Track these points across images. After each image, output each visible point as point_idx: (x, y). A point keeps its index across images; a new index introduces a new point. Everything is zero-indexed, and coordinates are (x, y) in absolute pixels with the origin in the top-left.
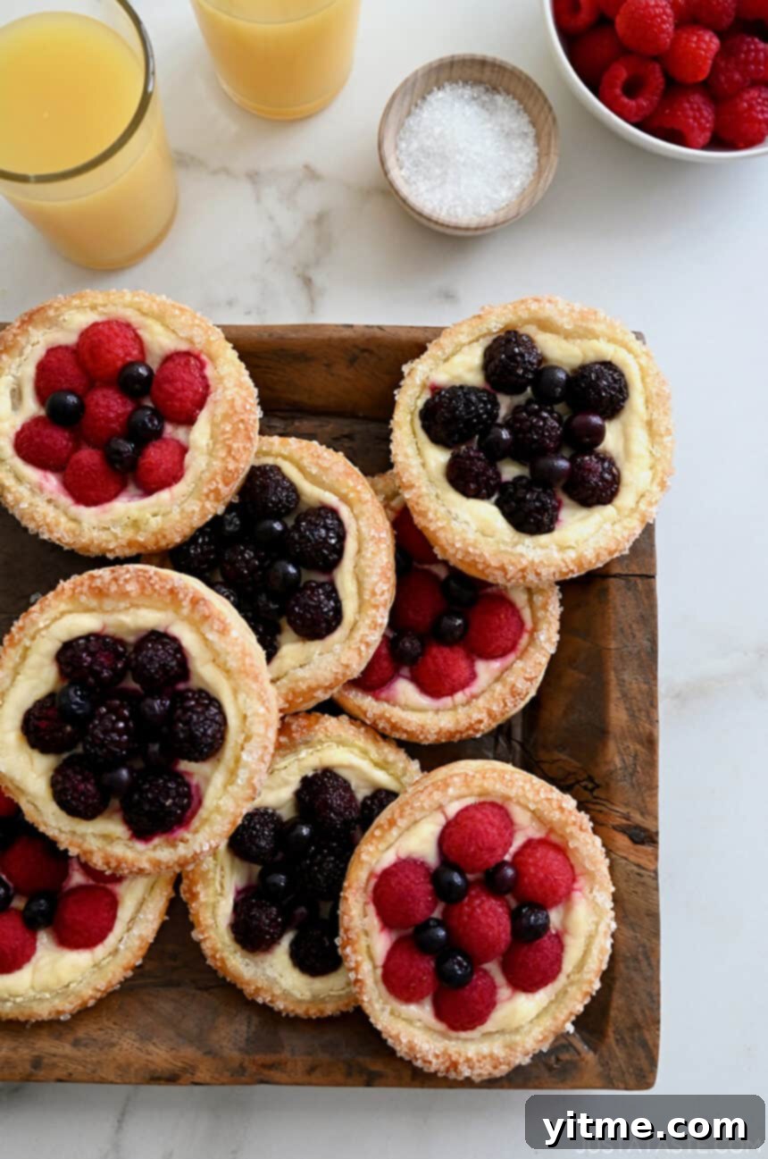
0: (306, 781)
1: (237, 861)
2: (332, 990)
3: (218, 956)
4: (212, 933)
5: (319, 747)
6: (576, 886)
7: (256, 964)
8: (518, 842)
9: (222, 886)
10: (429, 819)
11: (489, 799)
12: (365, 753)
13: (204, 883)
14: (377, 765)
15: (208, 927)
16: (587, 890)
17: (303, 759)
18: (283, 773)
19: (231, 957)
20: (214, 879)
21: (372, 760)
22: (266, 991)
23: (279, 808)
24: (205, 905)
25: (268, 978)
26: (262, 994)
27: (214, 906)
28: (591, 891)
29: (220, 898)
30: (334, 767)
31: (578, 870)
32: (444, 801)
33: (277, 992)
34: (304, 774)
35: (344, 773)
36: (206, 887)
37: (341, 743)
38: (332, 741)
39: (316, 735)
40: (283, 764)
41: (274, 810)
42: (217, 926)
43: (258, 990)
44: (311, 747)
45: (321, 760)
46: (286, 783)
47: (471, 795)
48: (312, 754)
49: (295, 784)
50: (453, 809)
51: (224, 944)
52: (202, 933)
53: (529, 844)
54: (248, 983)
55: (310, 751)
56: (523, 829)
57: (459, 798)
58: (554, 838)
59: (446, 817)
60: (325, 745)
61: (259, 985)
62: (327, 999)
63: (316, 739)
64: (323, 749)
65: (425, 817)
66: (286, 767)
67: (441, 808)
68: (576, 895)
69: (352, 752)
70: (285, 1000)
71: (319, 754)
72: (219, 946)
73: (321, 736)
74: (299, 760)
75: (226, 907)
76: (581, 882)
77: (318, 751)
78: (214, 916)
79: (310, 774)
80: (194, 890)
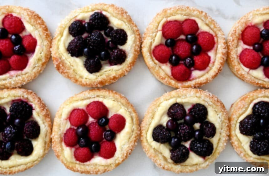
0: (73, 55)
1: (102, 68)
2: (129, 29)
3: (130, 65)
4: (124, 69)
5: (61, 54)
6: (250, 25)
7: (129, 54)
8: (246, 47)
9: (110, 70)
10: (252, 75)
11: (239, 61)
12: (59, 40)
13: (110, 76)
14: (62, 36)
15: (122, 71)
16: (250, 22)
17: (65, 58)
18: (71, 62)
19: (129, 61)
20: (108, 73)
21: (61, 38)
22: (135, 48)
23: (83, 61)
24: (116, 73)
25: (131, 49)
26: (136, 49)
27: (116, 71)
28: (250, 21)
29: (113, 70)
30: (66, 48)
31: (246, 26)
32: (246, 73)
33: (134, 45)
34: (70, 57)
35: (67, 45)
36: (111, 75)
37: (58, 48)
38: (58, 51)
39: (57, 56)
40: (68, 64)
41: (84, 62)
42: (122, 68)
43: (135, 51)
44: (61, 56)
45: (64, 53)
46: (75, 61)
47: (241, 67)
48: (63, 56)
49: (74, 58)
50: (247, 69)
51: (126, 64)
52: (124, 72)
53: (245, 43)
54: (135, 54)
55: (62, 56)
56: (242, 47)
57: (243, 69)
58: (240, 37)
59: (249, 70)
60: (60, 53)
61: (134, 51)
62: (132, 30)
63: (59, 56)
64: (61, 53)
65: (253, 76)
66: (70, 62)
67: (248, 73)
68: (253, 24)
69: (60, 44)
70: (136, 42)
71: (63, 53)
72: (127, 66)
73: (57, 55)
74: (66, 59)
75: (115, 67)
76: (249, 24)
77: (62, 54)
78: (119, 70)
79: (70, 55)
80: (113, 78)
